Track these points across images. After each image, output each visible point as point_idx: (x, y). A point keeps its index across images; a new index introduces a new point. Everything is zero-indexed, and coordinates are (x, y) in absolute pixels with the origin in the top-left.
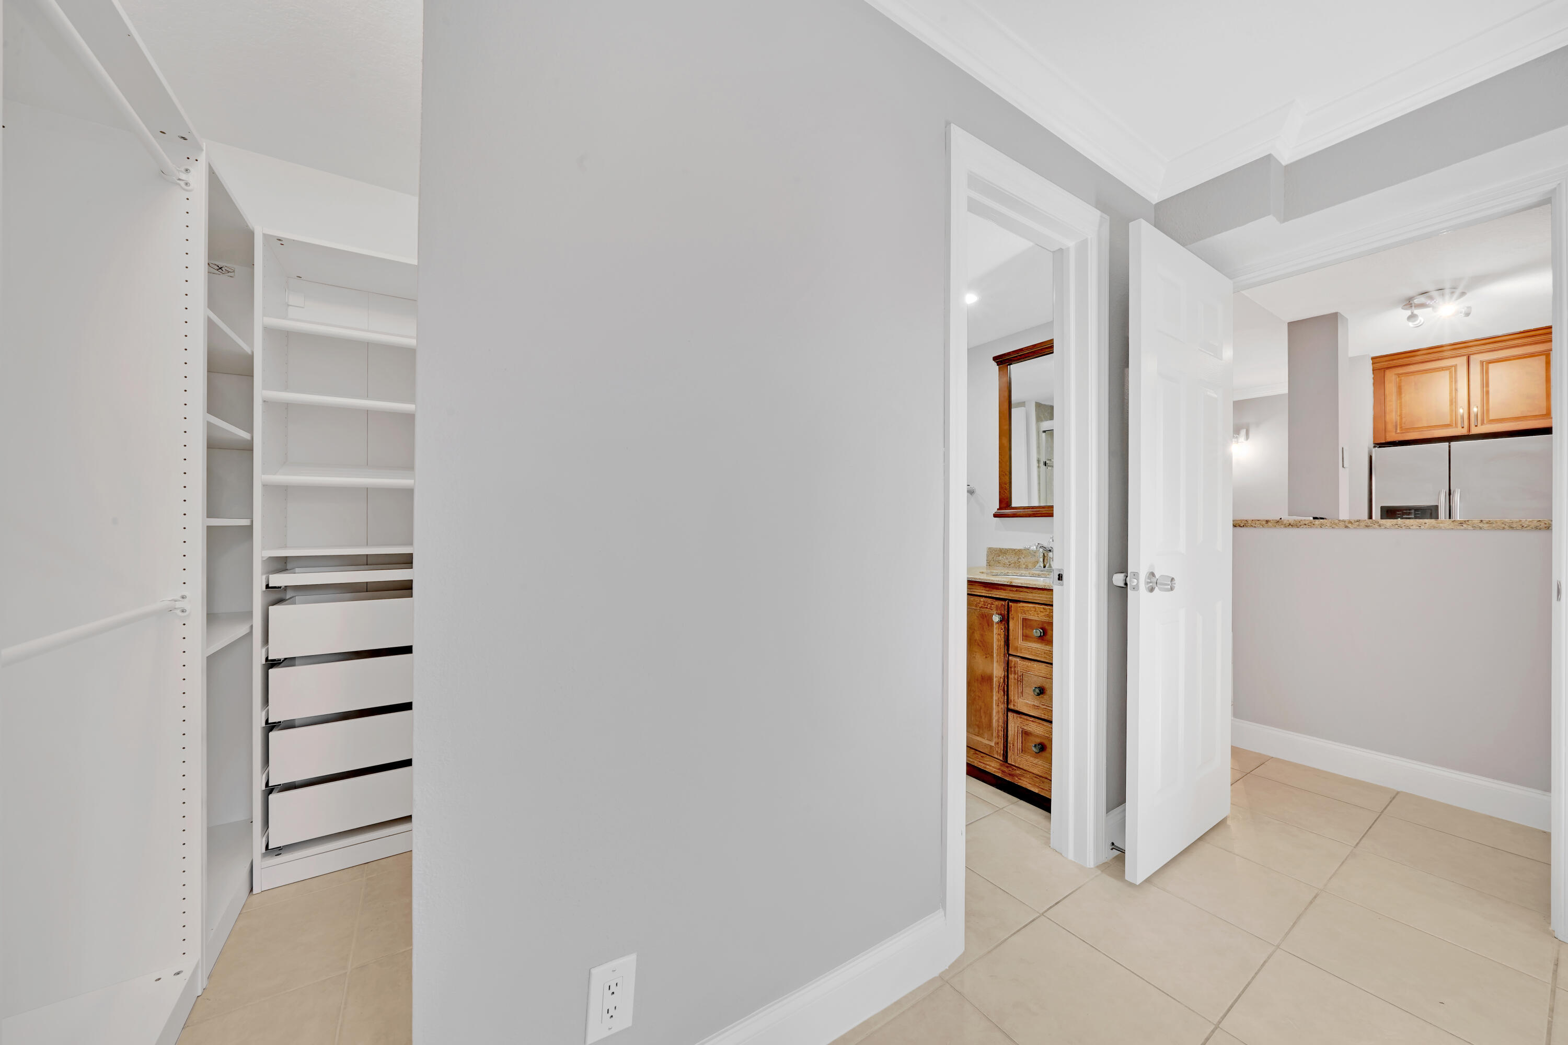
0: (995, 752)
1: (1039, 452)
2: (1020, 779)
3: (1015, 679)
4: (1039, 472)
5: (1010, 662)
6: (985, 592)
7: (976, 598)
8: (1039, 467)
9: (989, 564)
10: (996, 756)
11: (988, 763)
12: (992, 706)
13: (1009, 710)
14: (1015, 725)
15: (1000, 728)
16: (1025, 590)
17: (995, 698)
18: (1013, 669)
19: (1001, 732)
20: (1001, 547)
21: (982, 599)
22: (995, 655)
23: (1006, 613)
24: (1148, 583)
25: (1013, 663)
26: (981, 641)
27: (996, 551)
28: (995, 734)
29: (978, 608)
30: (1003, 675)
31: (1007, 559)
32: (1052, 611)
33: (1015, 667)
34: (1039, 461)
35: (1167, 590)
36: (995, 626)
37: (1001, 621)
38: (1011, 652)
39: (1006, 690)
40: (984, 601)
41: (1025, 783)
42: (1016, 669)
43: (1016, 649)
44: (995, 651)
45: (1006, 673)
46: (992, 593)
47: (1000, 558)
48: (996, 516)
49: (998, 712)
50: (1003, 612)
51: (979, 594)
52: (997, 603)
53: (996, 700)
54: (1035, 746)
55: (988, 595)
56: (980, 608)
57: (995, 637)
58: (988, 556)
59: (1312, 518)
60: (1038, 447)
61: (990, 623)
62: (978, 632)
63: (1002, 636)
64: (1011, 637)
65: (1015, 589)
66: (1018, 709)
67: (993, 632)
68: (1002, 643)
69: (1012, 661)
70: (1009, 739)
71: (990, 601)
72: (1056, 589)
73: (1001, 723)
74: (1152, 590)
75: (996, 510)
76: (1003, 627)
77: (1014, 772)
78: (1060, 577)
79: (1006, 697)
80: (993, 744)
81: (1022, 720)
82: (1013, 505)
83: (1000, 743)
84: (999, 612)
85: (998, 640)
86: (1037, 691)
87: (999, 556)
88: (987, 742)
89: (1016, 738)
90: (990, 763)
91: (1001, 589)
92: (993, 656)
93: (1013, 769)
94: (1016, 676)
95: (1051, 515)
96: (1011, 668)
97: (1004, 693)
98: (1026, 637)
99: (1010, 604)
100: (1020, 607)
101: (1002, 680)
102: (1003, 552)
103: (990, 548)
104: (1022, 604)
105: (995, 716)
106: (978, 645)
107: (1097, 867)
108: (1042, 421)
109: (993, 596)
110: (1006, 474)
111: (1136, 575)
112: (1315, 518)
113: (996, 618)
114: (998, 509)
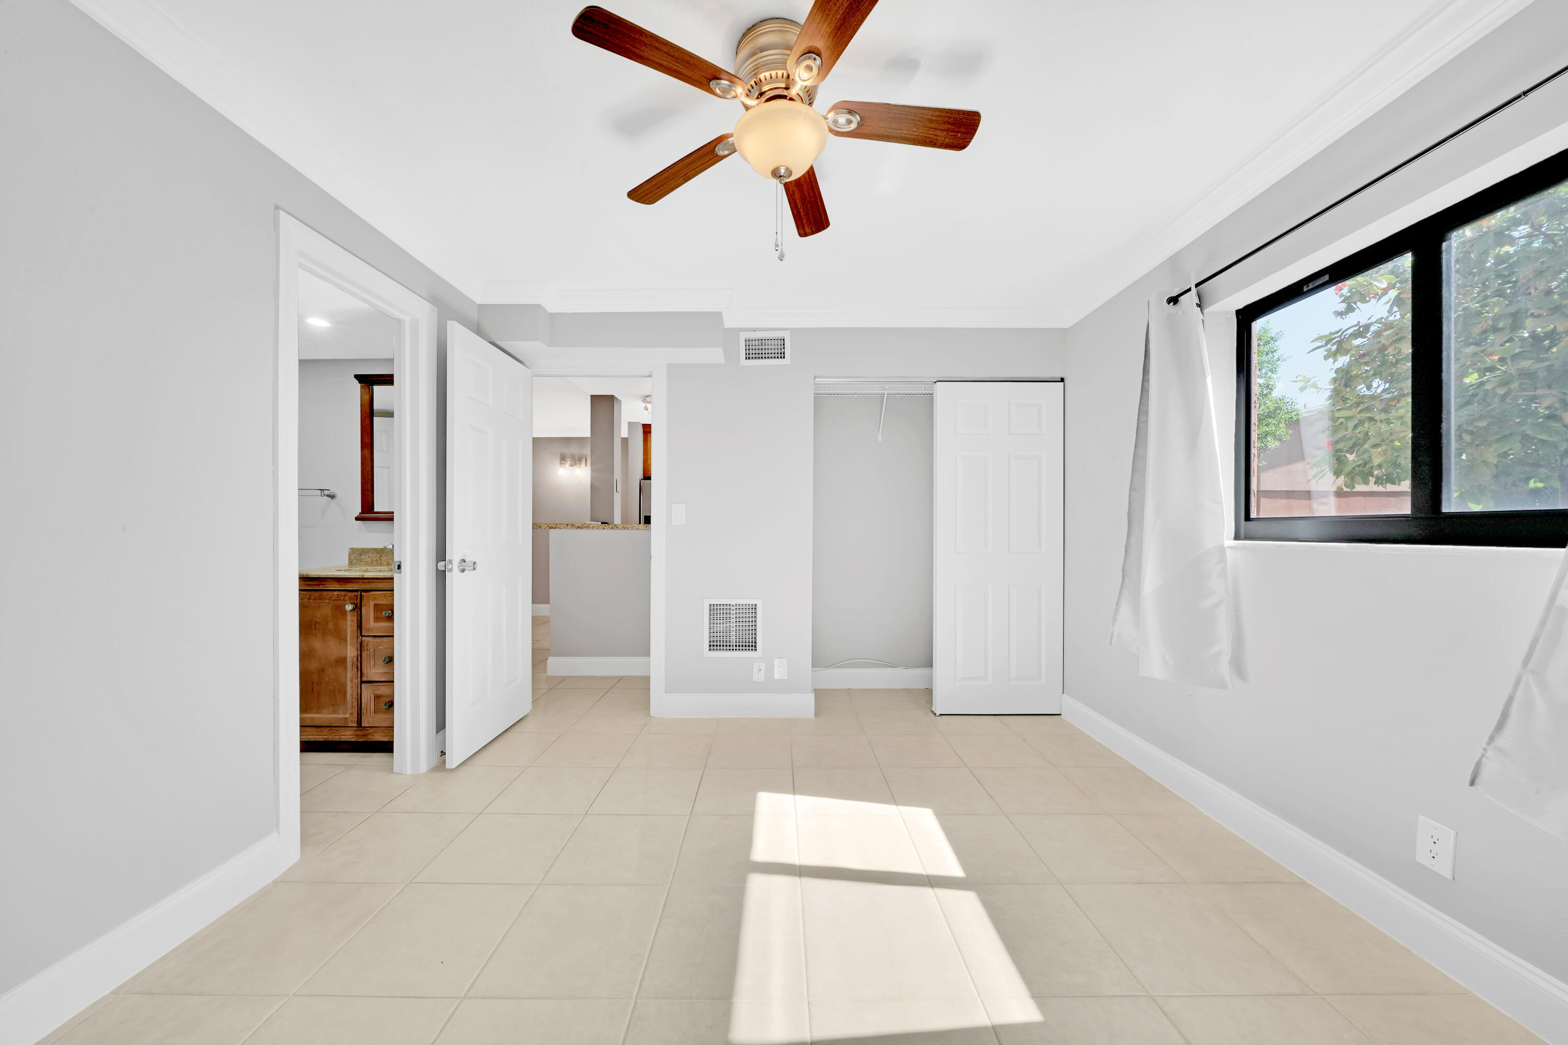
0: (350, 721)
2: (373, 736)
3: (367, 655)
5: (363, 642)
6: (338, 586)
7: (330, 593)
9: (351, 563)
10: (351, 725)
11: (342, 733)
12: (346, 683)
13: (362, 682)
14: (368, 693)
15: (354, 700)
16: (376, 581)
17: (349, 676)
18: (365, 647)
19: (354, 703)
20: (363, 547)
21: (336, 593)
22: (348, 639)
23: (359, 601)
24: (460, 566)
25: (366, 642)
26: (334, 630)
27: (359, 551)
28: (349, 706)
29: (332, 601)
30: (356, 655)
31: (369, 557)
32: (393, 594)
33: (367, 645)
35: (471, 570)
36: (348, 614)
37: (354, 609)
38: (363, 634)
39: (359, 666)
40: (337, 595)
41: (377, 737)
42: (368, 646)
43: (368, 630)
44: (349, 636)
45: (359, 653)
46: (345, 586)
47: (360, 556)
48: (357, 519)
49: (352, 687)
50: (356, 602)
51: (332, 589)
52: (350, 594)
53: (350, 678)
54: (386, 704)
55: (341, 589)
56: (333, 600)
57: (349, 623)
58: (350, 555)
59: (600, 523)
61: (344, 613)
62: (332, 623)
63: (355, 621)
64: (363, 621)
65: (367, 581)
66: (370, 680)
67: (346, 619)
68: (356, 628)
69: (364, 641)
70: (363, 706)
71: (342, 593)
72: (396, 577)
73: (355, 696)
74: (463, 571)
75: (358, 514)
76: (356, 614)
77: (367, 733)
78: (399, 567)
79: (359, 672)
80: (347, 716)
81: (373, 687)
82: (376, 510)
83: (354, 713)
84: (352, 601)
85: (351, 626)
86: (387, 660)
88: (341, 716)
89: (369, 703)
90: (346, 733)
91: (353, 582)
92: (347, 640)
93: (367, 730)
94: (368, 653)
95: (392, 519)
96: (364, 646)
97: (358, 669)
98: (377, 619)
99: (363, 593)
100: (371, 595)
101: (355, 659)
102: (363, 551)
103: (352, 549)
104: (373, 593)
105: (350, 691)
106: (332, 633)
107: (429, 771)
109: (346, 589)
110: (368, 482)
111: (451, 562)
112: (602, 523)
113: (349, 607)
114: (360, 513)
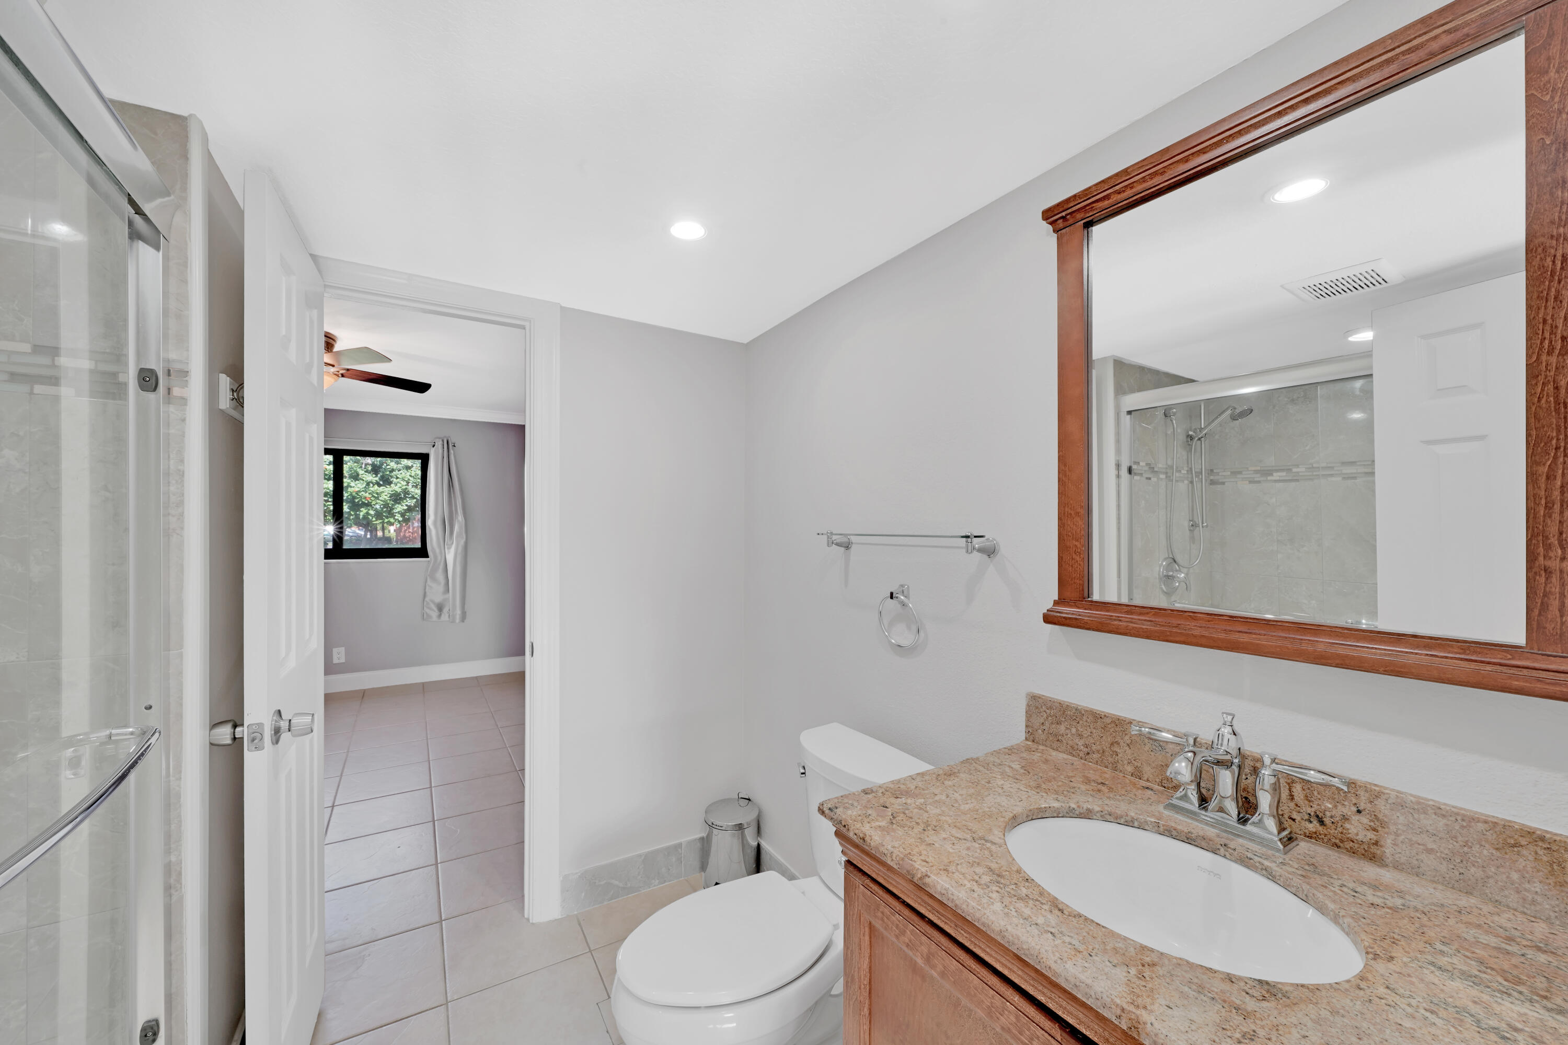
1: (1118, 451)
4: (1118, 485)
8: (1118, 476)
20: (1065, 700)
27: (1052, 707)
31: (1080, 736)
34: (1118, 466)
47: (1062, 728)
48: (1048, 619)
58: (1028, 717)
60: (1118, 441)
75: (1050, 605)
87: (1059, 723)
103: (1034, 697)
108: (1125, 393)
110: (1077, 514)
114: (1056, 603)
